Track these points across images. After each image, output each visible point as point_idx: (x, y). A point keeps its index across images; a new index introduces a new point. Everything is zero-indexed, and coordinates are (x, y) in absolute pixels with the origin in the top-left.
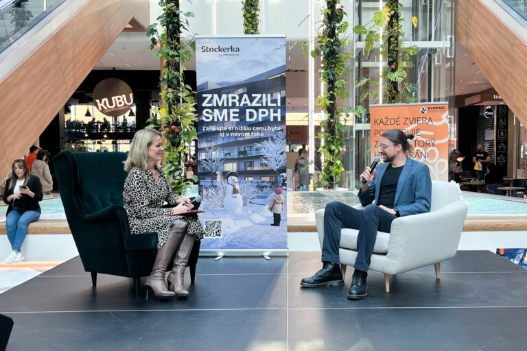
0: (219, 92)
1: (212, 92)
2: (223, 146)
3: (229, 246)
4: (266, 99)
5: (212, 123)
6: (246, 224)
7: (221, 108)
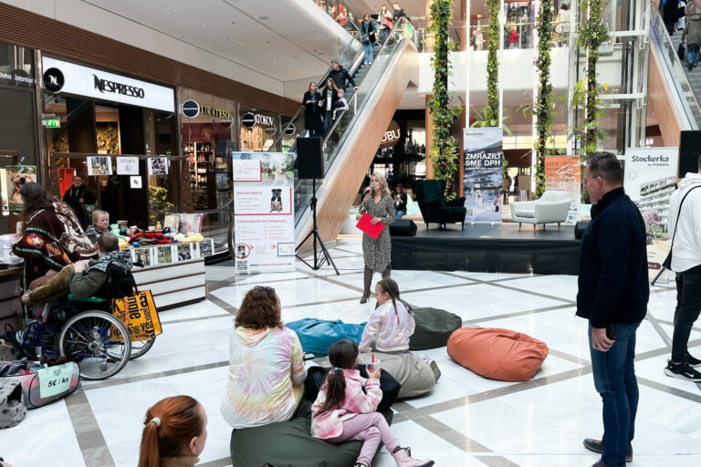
0: (473, 153)
1: (470, 153)
2: (474, 177)
3: (476, 220)
4: (494, 155)
5: (469, 167)
6: (483, 210)
7: (474, 160)
